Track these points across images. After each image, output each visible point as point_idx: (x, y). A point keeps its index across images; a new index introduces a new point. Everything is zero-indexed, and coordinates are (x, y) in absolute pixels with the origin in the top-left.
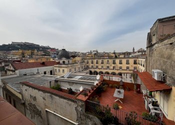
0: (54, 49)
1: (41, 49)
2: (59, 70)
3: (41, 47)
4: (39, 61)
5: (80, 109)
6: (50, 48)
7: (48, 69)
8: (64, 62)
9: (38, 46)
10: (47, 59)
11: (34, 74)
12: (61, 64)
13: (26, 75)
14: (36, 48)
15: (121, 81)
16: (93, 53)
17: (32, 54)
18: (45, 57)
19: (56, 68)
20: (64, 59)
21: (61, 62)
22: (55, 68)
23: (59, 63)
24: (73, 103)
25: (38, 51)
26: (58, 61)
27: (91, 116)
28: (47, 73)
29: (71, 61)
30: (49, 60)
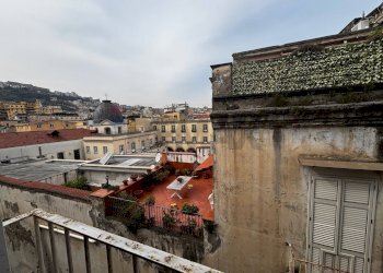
0: (87, 100)
1: (54, 99)
2: (96, 148)
3: (54, 95)
4: (46, 128)
5: (97, 213)
6: (79, 98)
7: (68, 146)
8: (108, 130)
9: (47, 91)
10: (67, 123)
11: (30, 160)
12: (101, 135)
13: (7, 162)
14: (40, 97)
15: (196, 162)
16: (178, 109)
17: (30, 110)
18: (65, 118)
19: (88, 144)
20: (107, 124)
21: (101, 129)
22: (86, 144)
23: (95, 133)
24: (85, 205)
25: (44, 104)
26: (94, 128)
27: (114, 222)
28: (66, 155)
29: (125, 128)
30: (71, 127)
